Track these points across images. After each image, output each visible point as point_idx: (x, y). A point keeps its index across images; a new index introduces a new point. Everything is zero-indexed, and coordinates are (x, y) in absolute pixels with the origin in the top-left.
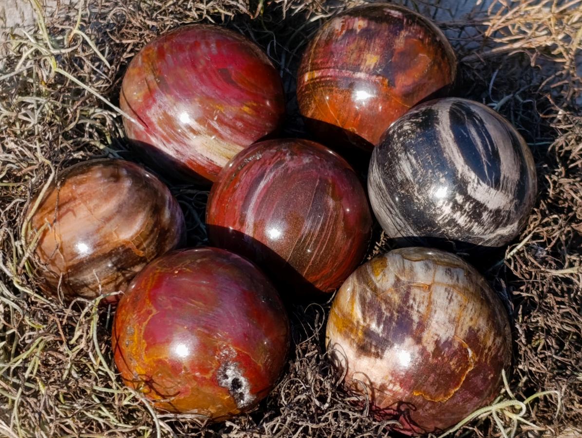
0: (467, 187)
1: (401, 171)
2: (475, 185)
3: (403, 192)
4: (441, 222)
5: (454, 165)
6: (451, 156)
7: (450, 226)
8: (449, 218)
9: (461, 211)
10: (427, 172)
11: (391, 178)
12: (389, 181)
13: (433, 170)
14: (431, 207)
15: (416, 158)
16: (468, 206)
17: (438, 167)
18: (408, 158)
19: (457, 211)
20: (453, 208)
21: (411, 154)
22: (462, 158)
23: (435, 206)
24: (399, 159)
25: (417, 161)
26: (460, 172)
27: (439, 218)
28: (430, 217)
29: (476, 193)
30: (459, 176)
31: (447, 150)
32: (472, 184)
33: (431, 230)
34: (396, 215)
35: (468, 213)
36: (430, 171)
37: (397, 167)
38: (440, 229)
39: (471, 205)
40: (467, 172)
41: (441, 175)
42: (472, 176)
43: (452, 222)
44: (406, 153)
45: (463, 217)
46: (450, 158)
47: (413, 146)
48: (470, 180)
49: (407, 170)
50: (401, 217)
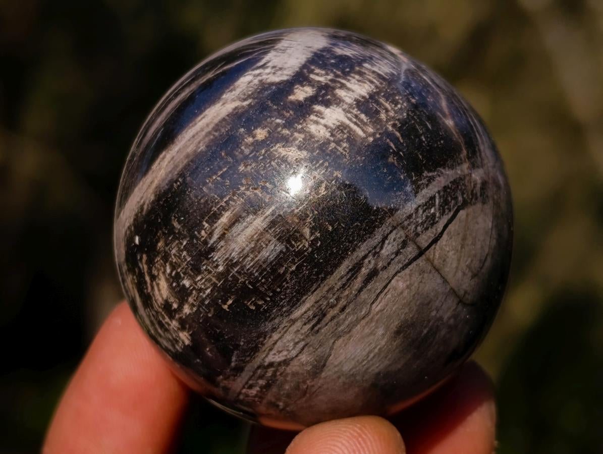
0: (272, 84)
1: (256, 250)
2: (268, 71)
3: (307, 231)
4: (370, 130)
5: (224, 119)
6: (204, 133)
7: (377, 112)
8: (355, 111)
9: (334, 89)
10: (245, 175)
11: (279, 279)
12: (290, 284)
13: (238, 162)
14: (334, 151)
15: (216, 217)
16: (321, 77)
17: (230, 154)
18: (222, 237)
19: (334, 95)
20: (327, 104)
21: (211, 234)
22: (207, 112)
23: (328, 142)
24: (230, 264)
25: (224, 209)
26: (237, 104)
27: (360, 132)
28: (359, 152)
29: (286, 66)
30: (246, 103)
31: (190, 149)
32: (264, 77)
33: (396, 154)
34: (375, 252)
35: (337, 76)
36: (241, 168)
37: (249, 264)
38: (390, 135)
39: (317, 71)
40: (237, 92)
41: (250, 140)
42: (246, 81)
43: (366, 105)
44: (213, 249)
45: (348, 85)
46: (209, 133)
47: (193, 237)
48: (256, 81)
49: (249, 231)
50: (378, 237)
